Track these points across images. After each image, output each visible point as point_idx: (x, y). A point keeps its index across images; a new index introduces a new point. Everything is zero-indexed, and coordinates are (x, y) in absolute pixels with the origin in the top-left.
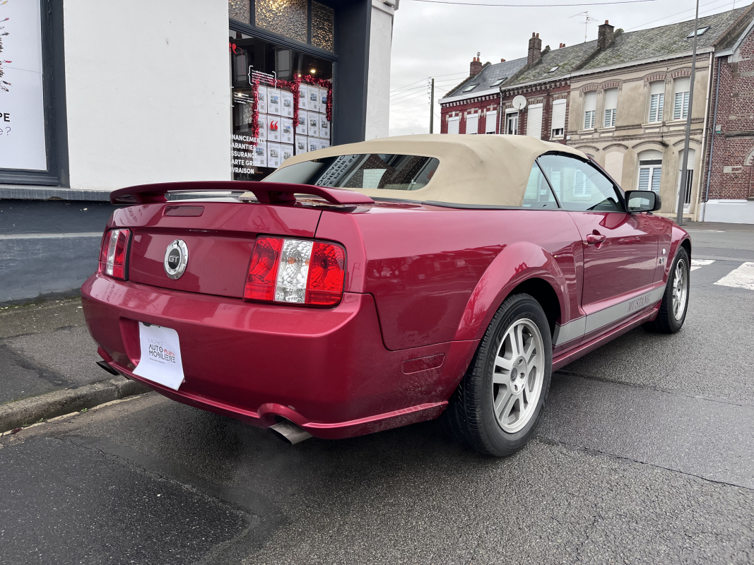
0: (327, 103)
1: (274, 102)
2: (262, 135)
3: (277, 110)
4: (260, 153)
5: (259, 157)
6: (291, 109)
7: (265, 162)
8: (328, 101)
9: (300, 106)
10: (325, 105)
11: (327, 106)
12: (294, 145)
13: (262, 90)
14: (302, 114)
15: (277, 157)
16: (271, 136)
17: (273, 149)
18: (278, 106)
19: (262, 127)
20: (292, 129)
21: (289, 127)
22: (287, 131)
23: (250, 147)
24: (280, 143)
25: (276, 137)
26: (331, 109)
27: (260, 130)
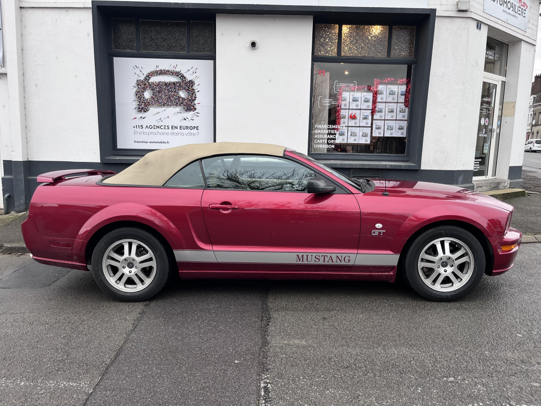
0: (405, 95)
1: (355, 100)
2: (344, 123)
3: (357, 106)
4: (342, 134)
5: (341, 137)
6: (370, 104)
7: (346, 140)
8: (406, 94)
9: (379, 100)
10: (404, 97)
11: (406, 97)
12: (372, 127)
13: (345, 95)
14: (379, 106)
15: (356, 136)
16: (352, 123)
17: (352, 131)
18: (359, 103)
19: (344, 118)
20: (370, 117)
21: (368, 116)
22: (365, 118)
23: (333, 132)
24: (359, 127)
25: (355, 123)
26: (408, 99)
27: (342, 120)
